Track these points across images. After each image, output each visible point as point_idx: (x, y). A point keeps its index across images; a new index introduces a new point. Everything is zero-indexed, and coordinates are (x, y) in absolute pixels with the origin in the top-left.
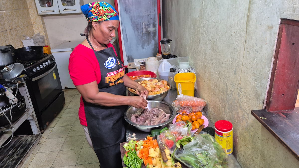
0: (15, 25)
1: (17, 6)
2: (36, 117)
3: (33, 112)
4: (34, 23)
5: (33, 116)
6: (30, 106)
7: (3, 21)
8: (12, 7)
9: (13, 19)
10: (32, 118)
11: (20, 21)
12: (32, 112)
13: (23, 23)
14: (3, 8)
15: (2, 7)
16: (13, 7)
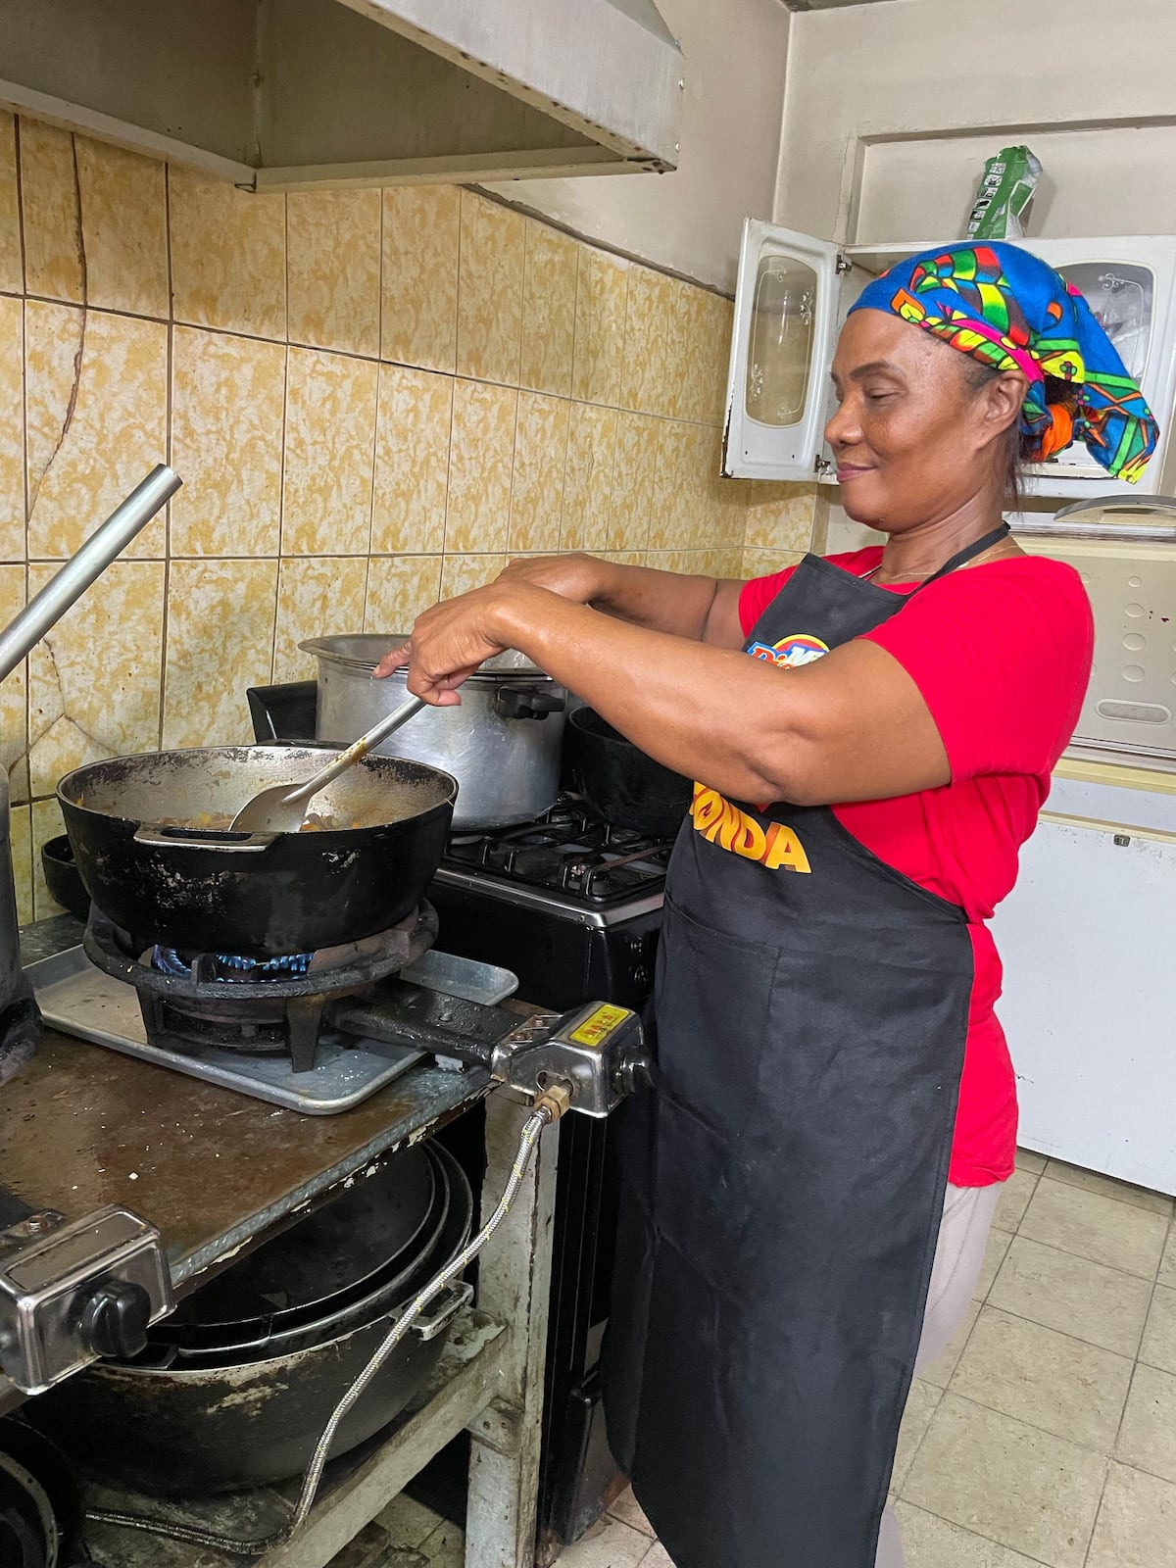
0: (645, 526)
1: (696, 399)
2: (538, 1434)
3: (532, 1377)
4: (759, 542)
5: (512, 1417)
6: (522, 1314)
7: (583, 482)
8: (665, 399)
9: (647, 483)
10: (499, 1435)
11: (681, 506)
12: (519, 1372)
13: (697, 527)
14: (612, 389)
15: (608, 386)
16: (673, 402)
